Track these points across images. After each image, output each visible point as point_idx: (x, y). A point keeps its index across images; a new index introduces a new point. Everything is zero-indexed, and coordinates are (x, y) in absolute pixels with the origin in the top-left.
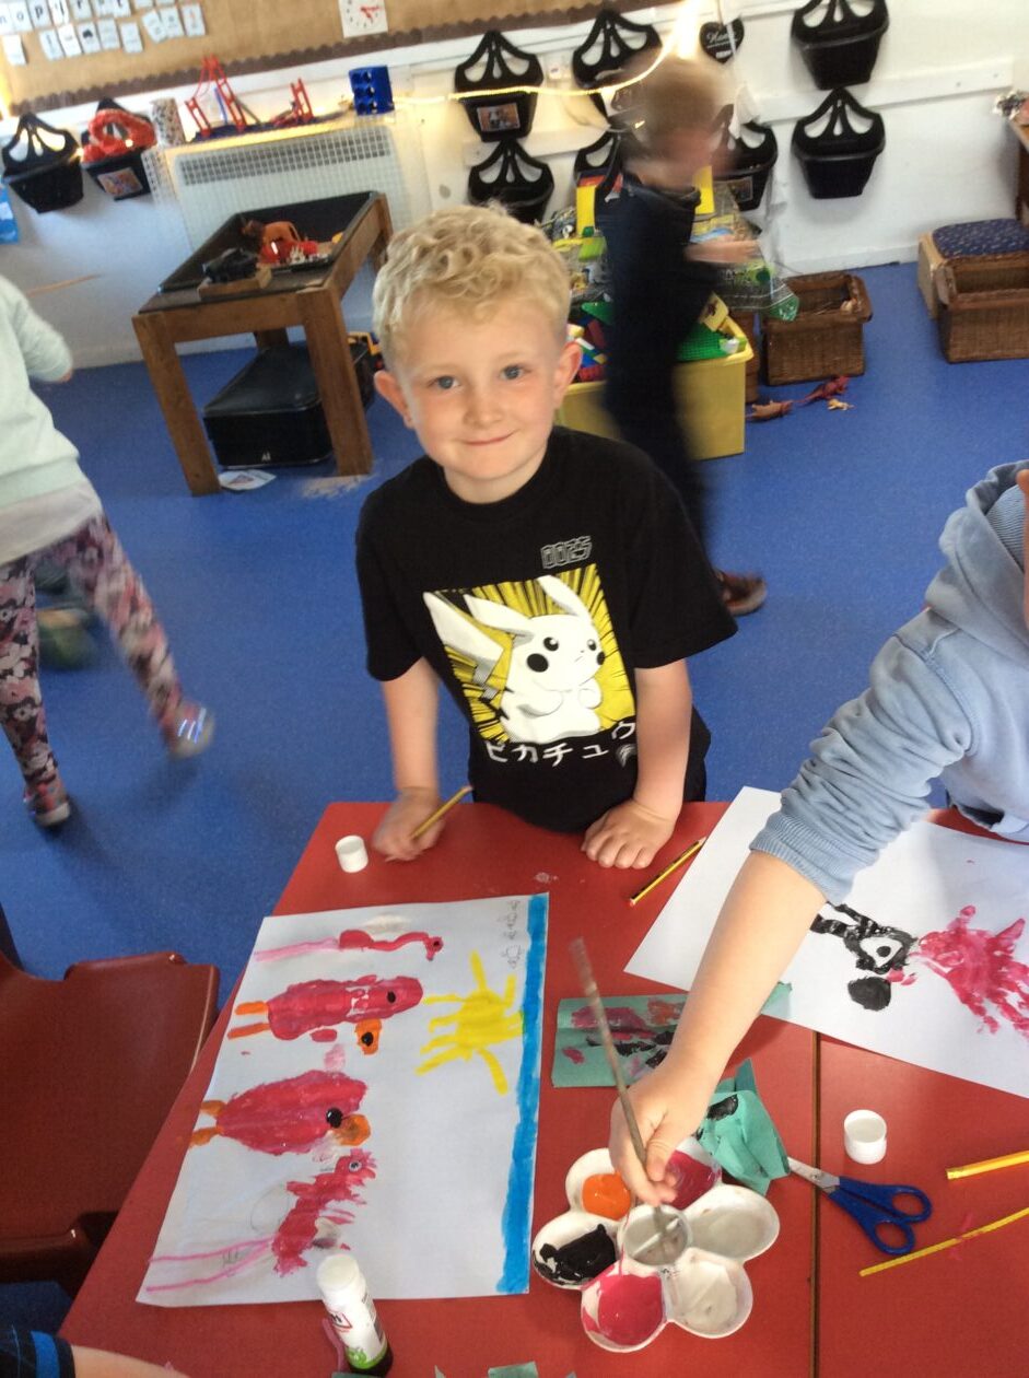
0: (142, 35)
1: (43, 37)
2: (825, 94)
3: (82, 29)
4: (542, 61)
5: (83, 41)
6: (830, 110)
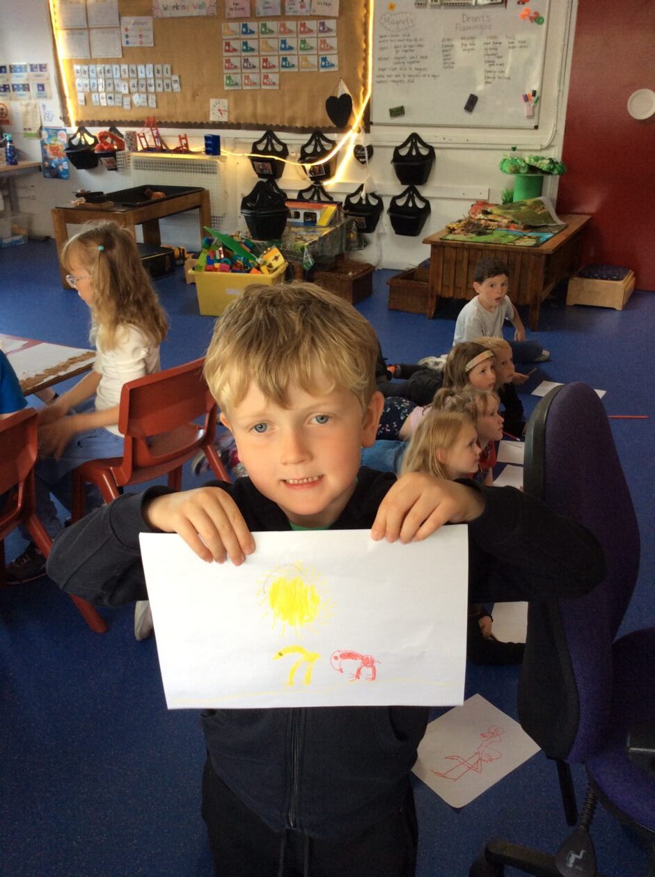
0: (131, 103)
1: (93, 95)
2: (406, 187)
3: (109, 95)
4: (289, 148)
5: (109, 100)
6: (407, 195)
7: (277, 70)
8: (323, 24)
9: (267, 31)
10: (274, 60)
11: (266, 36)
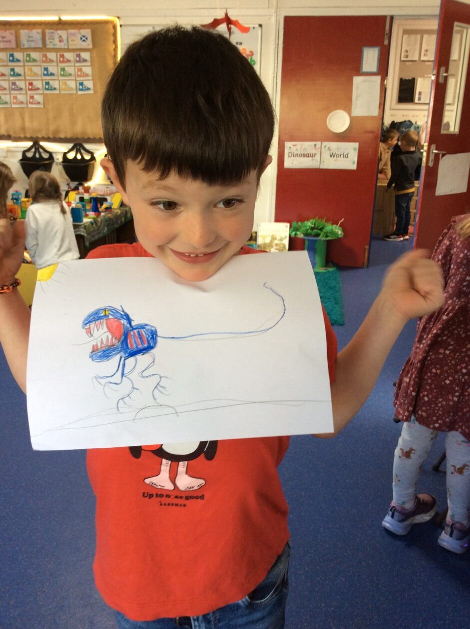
7: (41, 92)
8: (79, 56)
9: (31, 60)
10: (38, 84)
11: (30, 64)
